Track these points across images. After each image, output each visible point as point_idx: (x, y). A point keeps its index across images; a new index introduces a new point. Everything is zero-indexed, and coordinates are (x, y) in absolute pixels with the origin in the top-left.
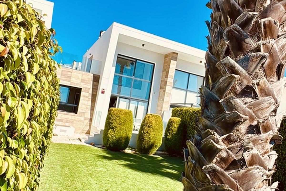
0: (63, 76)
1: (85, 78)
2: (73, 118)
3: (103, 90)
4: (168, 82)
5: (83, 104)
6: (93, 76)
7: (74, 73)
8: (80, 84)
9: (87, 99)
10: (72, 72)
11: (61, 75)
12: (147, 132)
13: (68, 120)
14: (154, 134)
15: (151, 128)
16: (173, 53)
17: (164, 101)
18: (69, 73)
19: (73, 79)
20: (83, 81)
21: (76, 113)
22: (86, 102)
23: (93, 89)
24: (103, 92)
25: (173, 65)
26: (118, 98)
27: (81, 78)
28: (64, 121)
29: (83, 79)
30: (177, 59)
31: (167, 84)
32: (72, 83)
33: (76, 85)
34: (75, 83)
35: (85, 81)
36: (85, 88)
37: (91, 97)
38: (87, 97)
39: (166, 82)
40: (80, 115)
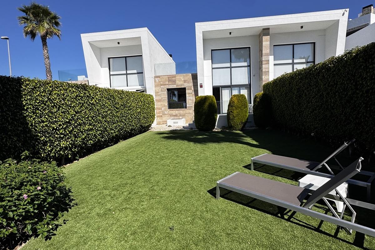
0: (170, 82)
1: (186, 78)
2: (184, 112)
3: (201, 85)
4: (264, 60)
5: (189, 100)
6: (192, 76)
7: (177, 77)
8: (184, 85)
9: (192, 95)
10: (175, 77)
11: (168, 81)
12: (231, 111)
13: (181, 114)
14: (238, 112)
15: (234, 107)
16: (264, 29)
17: (263, 81)
18: (174, 78)
19: (177, 82)
20: (185, 81)
21: (186, 108)
22: (191, 98)
23: (193, 86)
24: (201, 86)
25: (266, 42)
26: (220, 88)
27: (183, 80)
28: (178, 116)
29: (185, 80)
30: (269, 34)
31: (263, 63)
32: (177, 85)
33: (181, 86)
34: (179, 85)
35: (187, 81)
36: (188, 87)
37: (194, 93)
38: (191, 93)
39: (262, 61)
40: (189, 109)
